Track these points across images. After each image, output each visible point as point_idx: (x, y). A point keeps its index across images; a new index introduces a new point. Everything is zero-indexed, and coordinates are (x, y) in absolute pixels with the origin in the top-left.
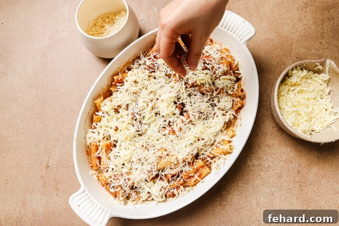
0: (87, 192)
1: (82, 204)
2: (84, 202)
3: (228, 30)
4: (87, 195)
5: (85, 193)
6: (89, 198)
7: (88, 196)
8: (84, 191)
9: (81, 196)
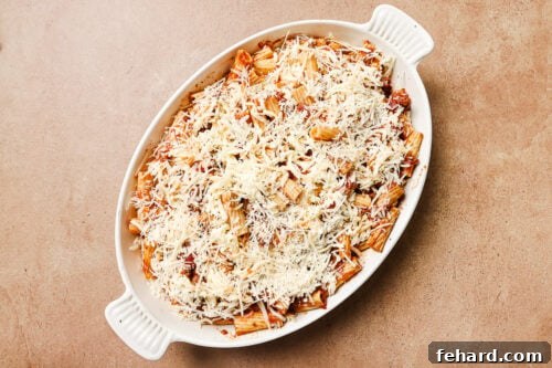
0: (135, 299)
1: (126, 318)
2: (129, 315)
3: (387, 39)
4: (135, 303)
5: (132, 301)
6: (138, 309)
7: (136, 307)
8: (130, 298)
9: (125, 305)
